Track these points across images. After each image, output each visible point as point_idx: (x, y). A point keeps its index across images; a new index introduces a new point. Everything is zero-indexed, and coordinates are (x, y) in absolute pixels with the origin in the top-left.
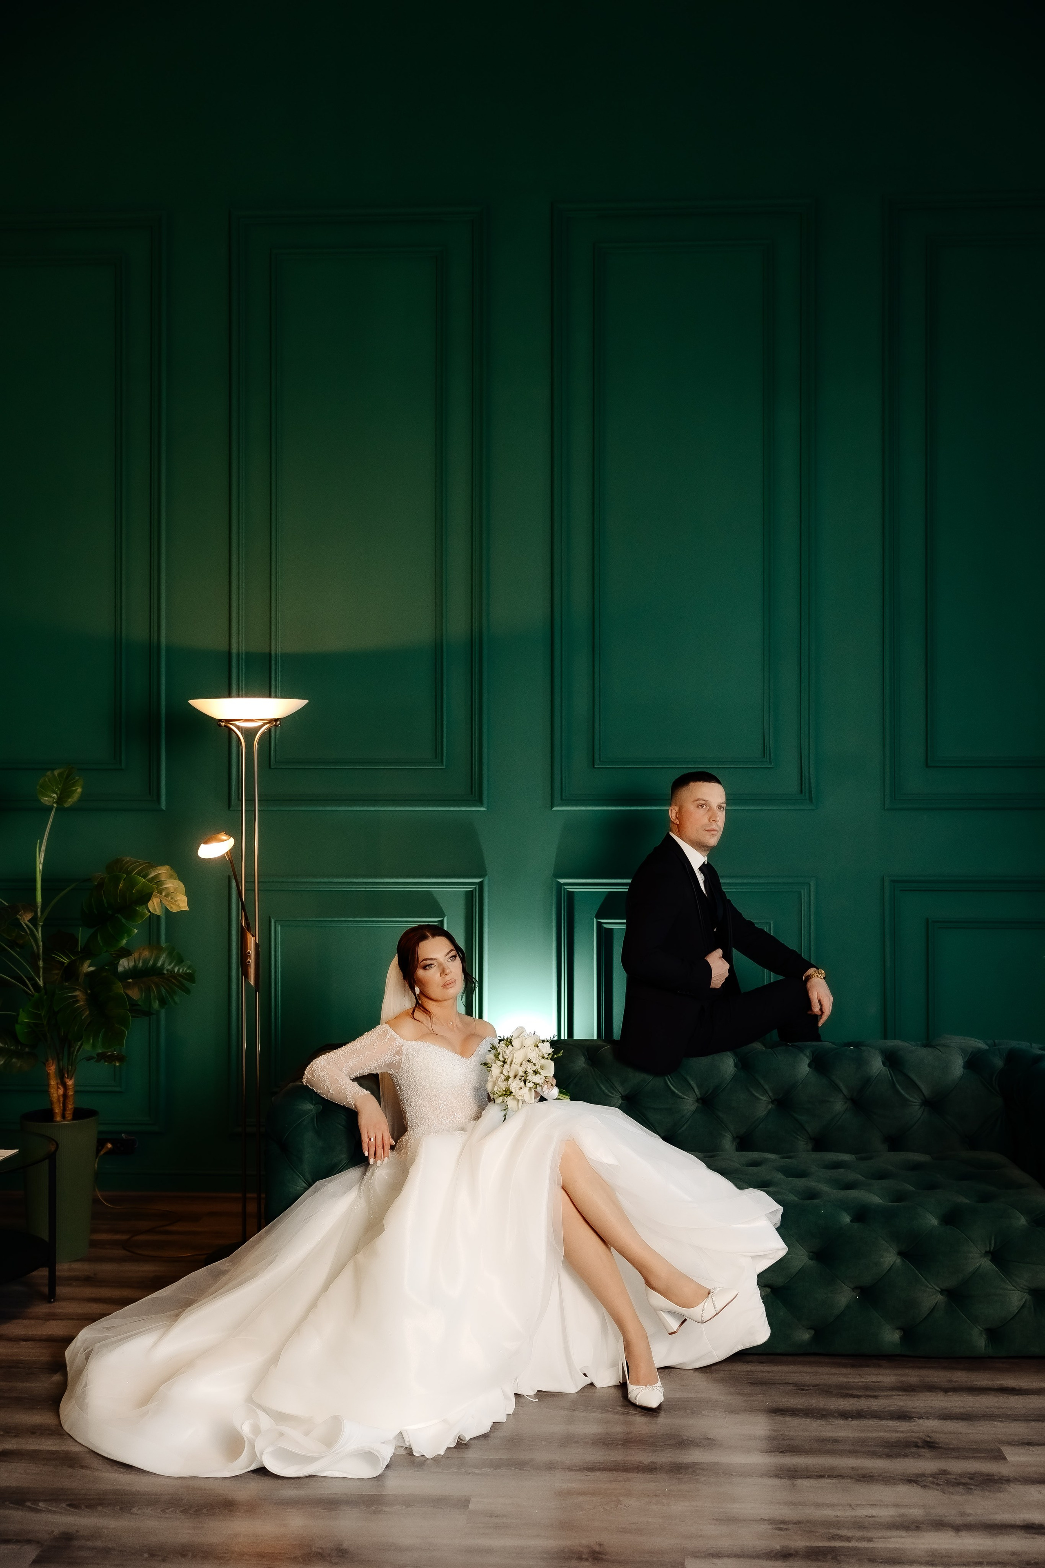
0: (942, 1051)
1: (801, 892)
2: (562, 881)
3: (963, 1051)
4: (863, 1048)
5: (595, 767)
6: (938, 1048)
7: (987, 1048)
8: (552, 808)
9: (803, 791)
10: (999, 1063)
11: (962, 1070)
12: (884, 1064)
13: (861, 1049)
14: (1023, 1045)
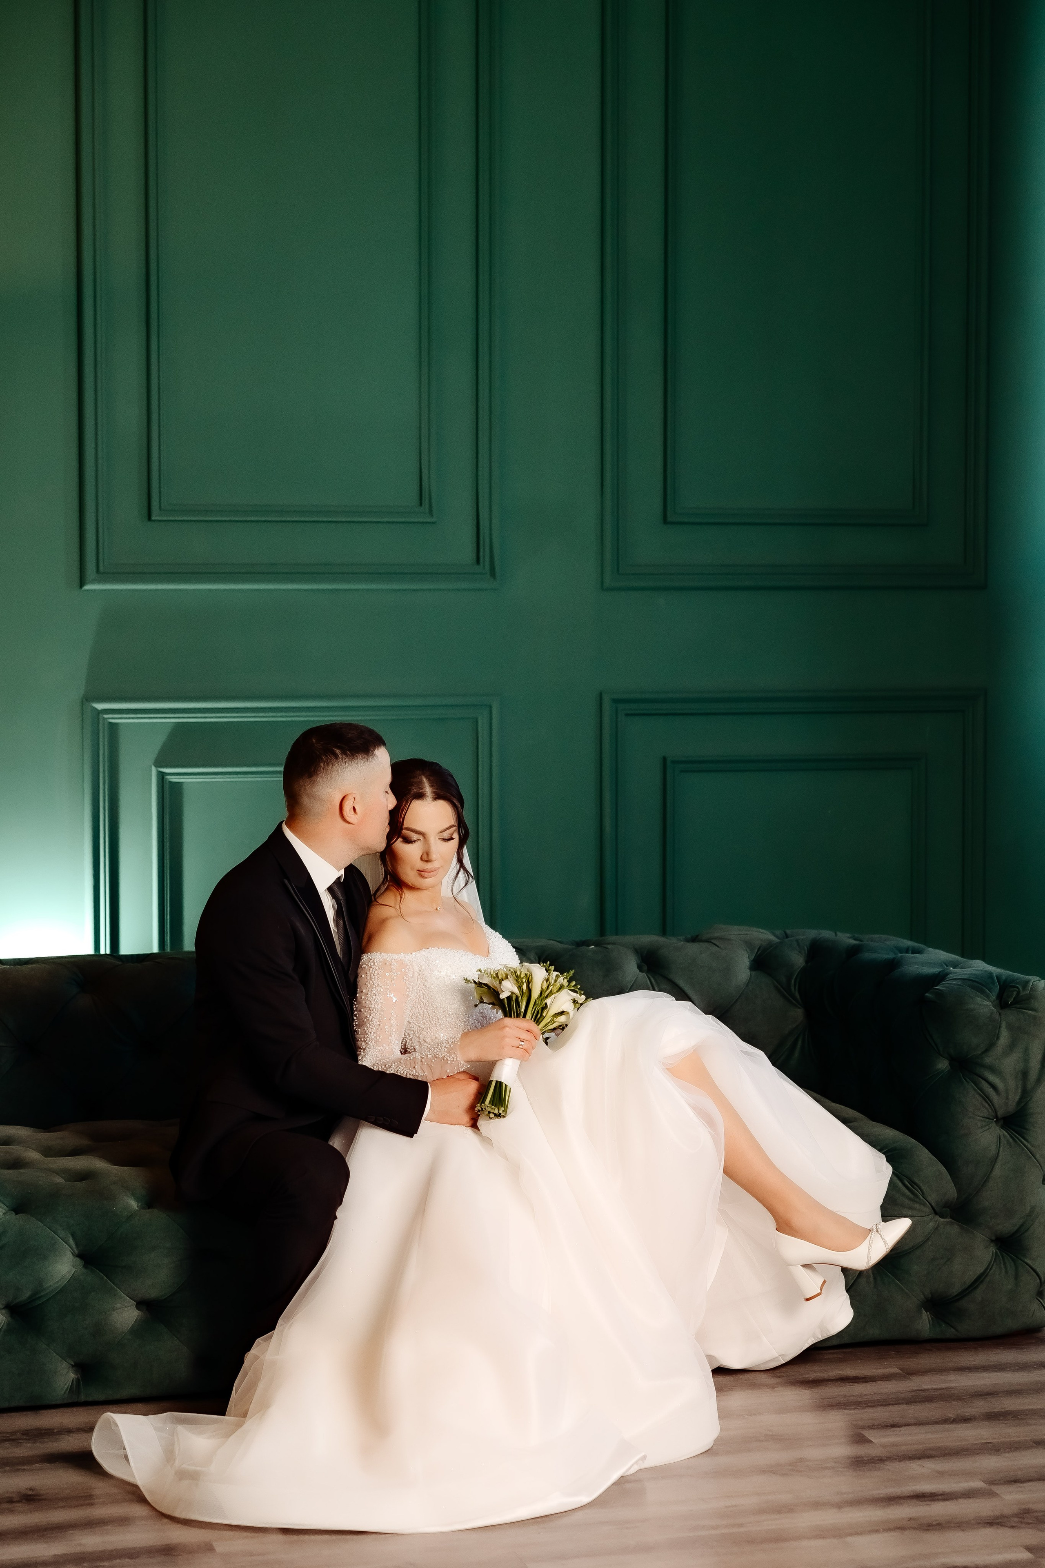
0: (720, 946)
1: (477, 719)
2: (100, 706)
3: (749, 944)
4: (609, 947)
5: (153, 518)
6: (715, 942)
7: (778, 940)
8: (81, 587)
9: (481, 561)
10: (798, 960)
11: (748, 972)
12: (640, 968)
13: (607, 948)
14: (826, 934)
